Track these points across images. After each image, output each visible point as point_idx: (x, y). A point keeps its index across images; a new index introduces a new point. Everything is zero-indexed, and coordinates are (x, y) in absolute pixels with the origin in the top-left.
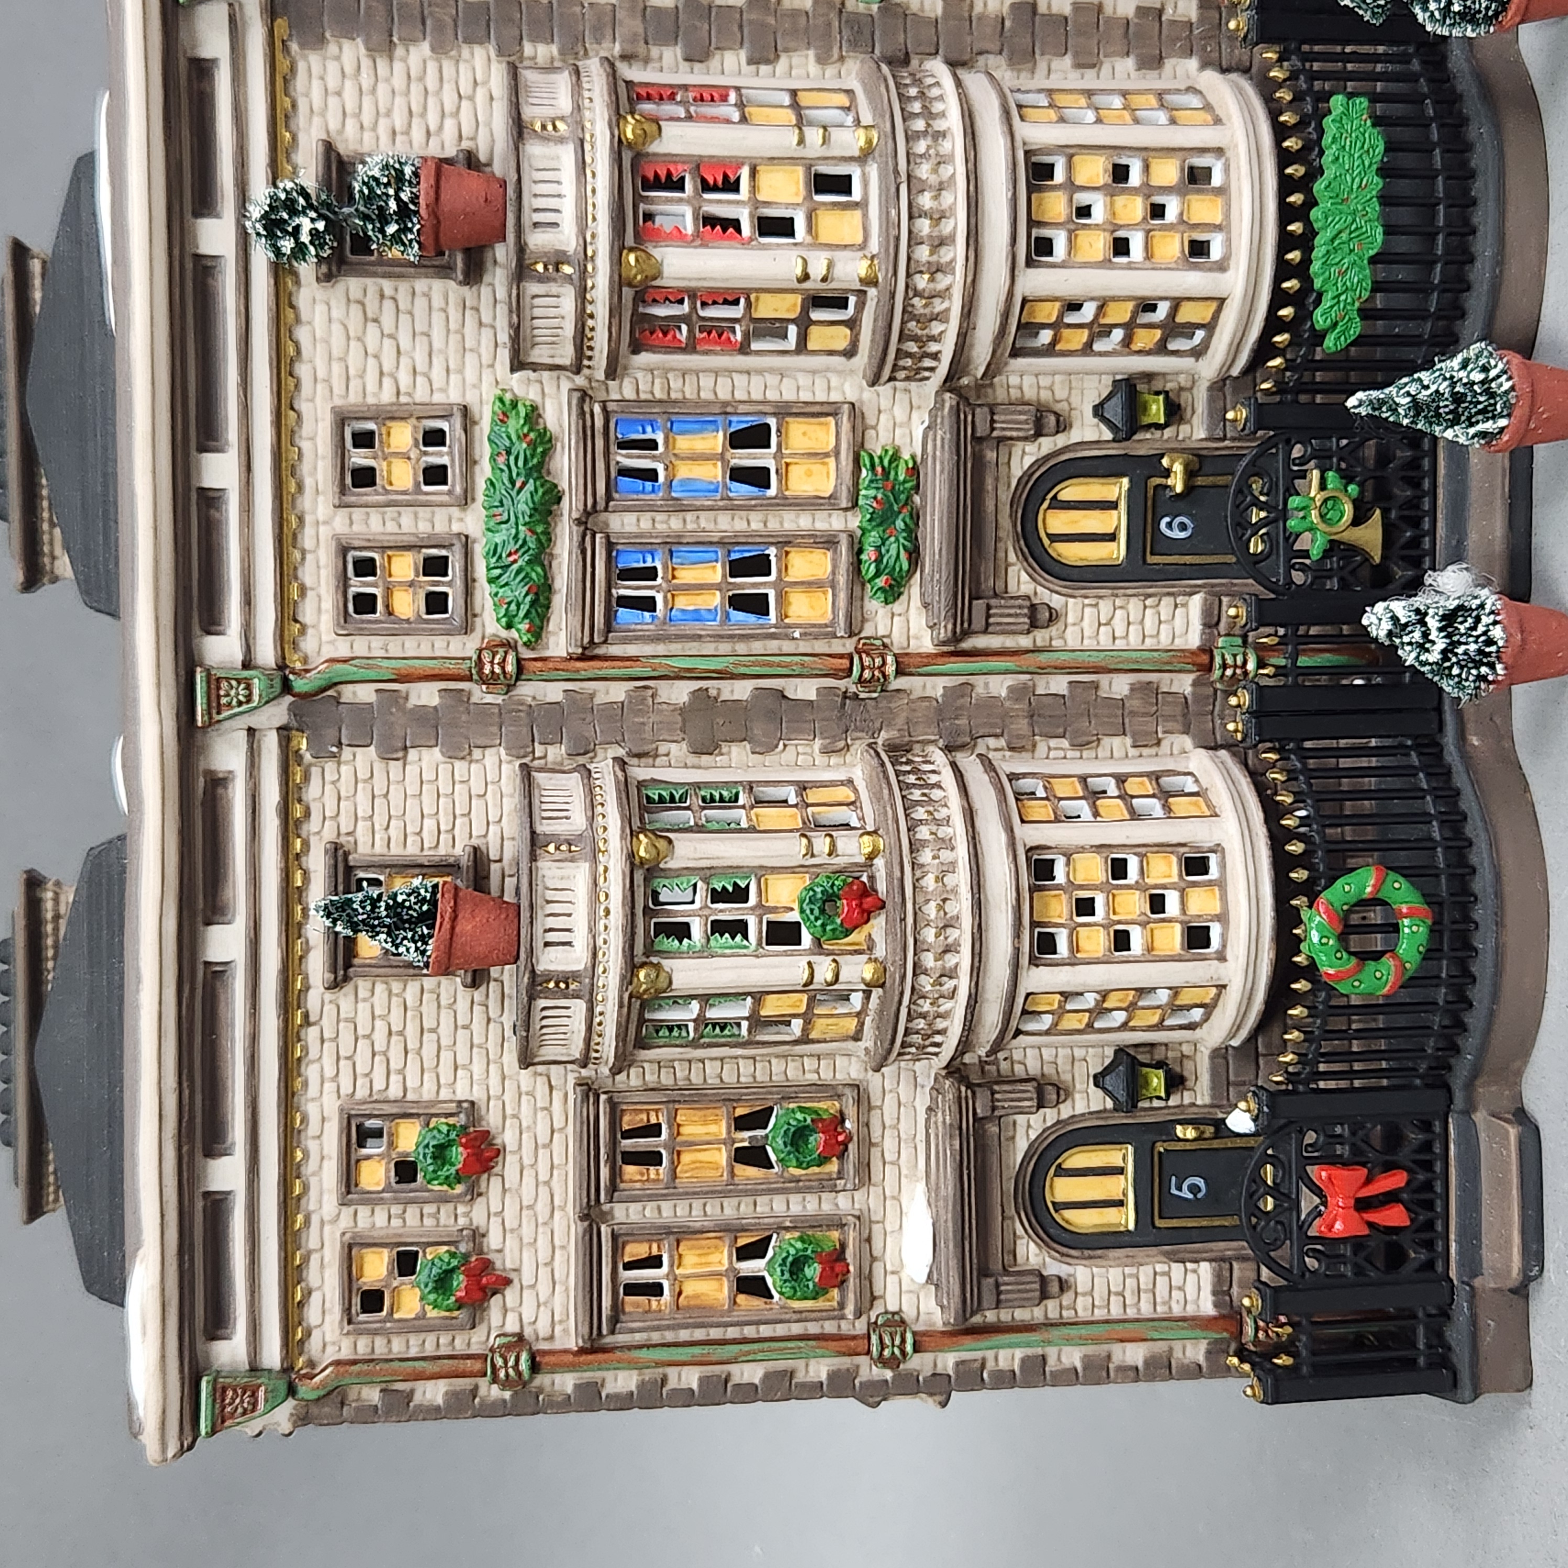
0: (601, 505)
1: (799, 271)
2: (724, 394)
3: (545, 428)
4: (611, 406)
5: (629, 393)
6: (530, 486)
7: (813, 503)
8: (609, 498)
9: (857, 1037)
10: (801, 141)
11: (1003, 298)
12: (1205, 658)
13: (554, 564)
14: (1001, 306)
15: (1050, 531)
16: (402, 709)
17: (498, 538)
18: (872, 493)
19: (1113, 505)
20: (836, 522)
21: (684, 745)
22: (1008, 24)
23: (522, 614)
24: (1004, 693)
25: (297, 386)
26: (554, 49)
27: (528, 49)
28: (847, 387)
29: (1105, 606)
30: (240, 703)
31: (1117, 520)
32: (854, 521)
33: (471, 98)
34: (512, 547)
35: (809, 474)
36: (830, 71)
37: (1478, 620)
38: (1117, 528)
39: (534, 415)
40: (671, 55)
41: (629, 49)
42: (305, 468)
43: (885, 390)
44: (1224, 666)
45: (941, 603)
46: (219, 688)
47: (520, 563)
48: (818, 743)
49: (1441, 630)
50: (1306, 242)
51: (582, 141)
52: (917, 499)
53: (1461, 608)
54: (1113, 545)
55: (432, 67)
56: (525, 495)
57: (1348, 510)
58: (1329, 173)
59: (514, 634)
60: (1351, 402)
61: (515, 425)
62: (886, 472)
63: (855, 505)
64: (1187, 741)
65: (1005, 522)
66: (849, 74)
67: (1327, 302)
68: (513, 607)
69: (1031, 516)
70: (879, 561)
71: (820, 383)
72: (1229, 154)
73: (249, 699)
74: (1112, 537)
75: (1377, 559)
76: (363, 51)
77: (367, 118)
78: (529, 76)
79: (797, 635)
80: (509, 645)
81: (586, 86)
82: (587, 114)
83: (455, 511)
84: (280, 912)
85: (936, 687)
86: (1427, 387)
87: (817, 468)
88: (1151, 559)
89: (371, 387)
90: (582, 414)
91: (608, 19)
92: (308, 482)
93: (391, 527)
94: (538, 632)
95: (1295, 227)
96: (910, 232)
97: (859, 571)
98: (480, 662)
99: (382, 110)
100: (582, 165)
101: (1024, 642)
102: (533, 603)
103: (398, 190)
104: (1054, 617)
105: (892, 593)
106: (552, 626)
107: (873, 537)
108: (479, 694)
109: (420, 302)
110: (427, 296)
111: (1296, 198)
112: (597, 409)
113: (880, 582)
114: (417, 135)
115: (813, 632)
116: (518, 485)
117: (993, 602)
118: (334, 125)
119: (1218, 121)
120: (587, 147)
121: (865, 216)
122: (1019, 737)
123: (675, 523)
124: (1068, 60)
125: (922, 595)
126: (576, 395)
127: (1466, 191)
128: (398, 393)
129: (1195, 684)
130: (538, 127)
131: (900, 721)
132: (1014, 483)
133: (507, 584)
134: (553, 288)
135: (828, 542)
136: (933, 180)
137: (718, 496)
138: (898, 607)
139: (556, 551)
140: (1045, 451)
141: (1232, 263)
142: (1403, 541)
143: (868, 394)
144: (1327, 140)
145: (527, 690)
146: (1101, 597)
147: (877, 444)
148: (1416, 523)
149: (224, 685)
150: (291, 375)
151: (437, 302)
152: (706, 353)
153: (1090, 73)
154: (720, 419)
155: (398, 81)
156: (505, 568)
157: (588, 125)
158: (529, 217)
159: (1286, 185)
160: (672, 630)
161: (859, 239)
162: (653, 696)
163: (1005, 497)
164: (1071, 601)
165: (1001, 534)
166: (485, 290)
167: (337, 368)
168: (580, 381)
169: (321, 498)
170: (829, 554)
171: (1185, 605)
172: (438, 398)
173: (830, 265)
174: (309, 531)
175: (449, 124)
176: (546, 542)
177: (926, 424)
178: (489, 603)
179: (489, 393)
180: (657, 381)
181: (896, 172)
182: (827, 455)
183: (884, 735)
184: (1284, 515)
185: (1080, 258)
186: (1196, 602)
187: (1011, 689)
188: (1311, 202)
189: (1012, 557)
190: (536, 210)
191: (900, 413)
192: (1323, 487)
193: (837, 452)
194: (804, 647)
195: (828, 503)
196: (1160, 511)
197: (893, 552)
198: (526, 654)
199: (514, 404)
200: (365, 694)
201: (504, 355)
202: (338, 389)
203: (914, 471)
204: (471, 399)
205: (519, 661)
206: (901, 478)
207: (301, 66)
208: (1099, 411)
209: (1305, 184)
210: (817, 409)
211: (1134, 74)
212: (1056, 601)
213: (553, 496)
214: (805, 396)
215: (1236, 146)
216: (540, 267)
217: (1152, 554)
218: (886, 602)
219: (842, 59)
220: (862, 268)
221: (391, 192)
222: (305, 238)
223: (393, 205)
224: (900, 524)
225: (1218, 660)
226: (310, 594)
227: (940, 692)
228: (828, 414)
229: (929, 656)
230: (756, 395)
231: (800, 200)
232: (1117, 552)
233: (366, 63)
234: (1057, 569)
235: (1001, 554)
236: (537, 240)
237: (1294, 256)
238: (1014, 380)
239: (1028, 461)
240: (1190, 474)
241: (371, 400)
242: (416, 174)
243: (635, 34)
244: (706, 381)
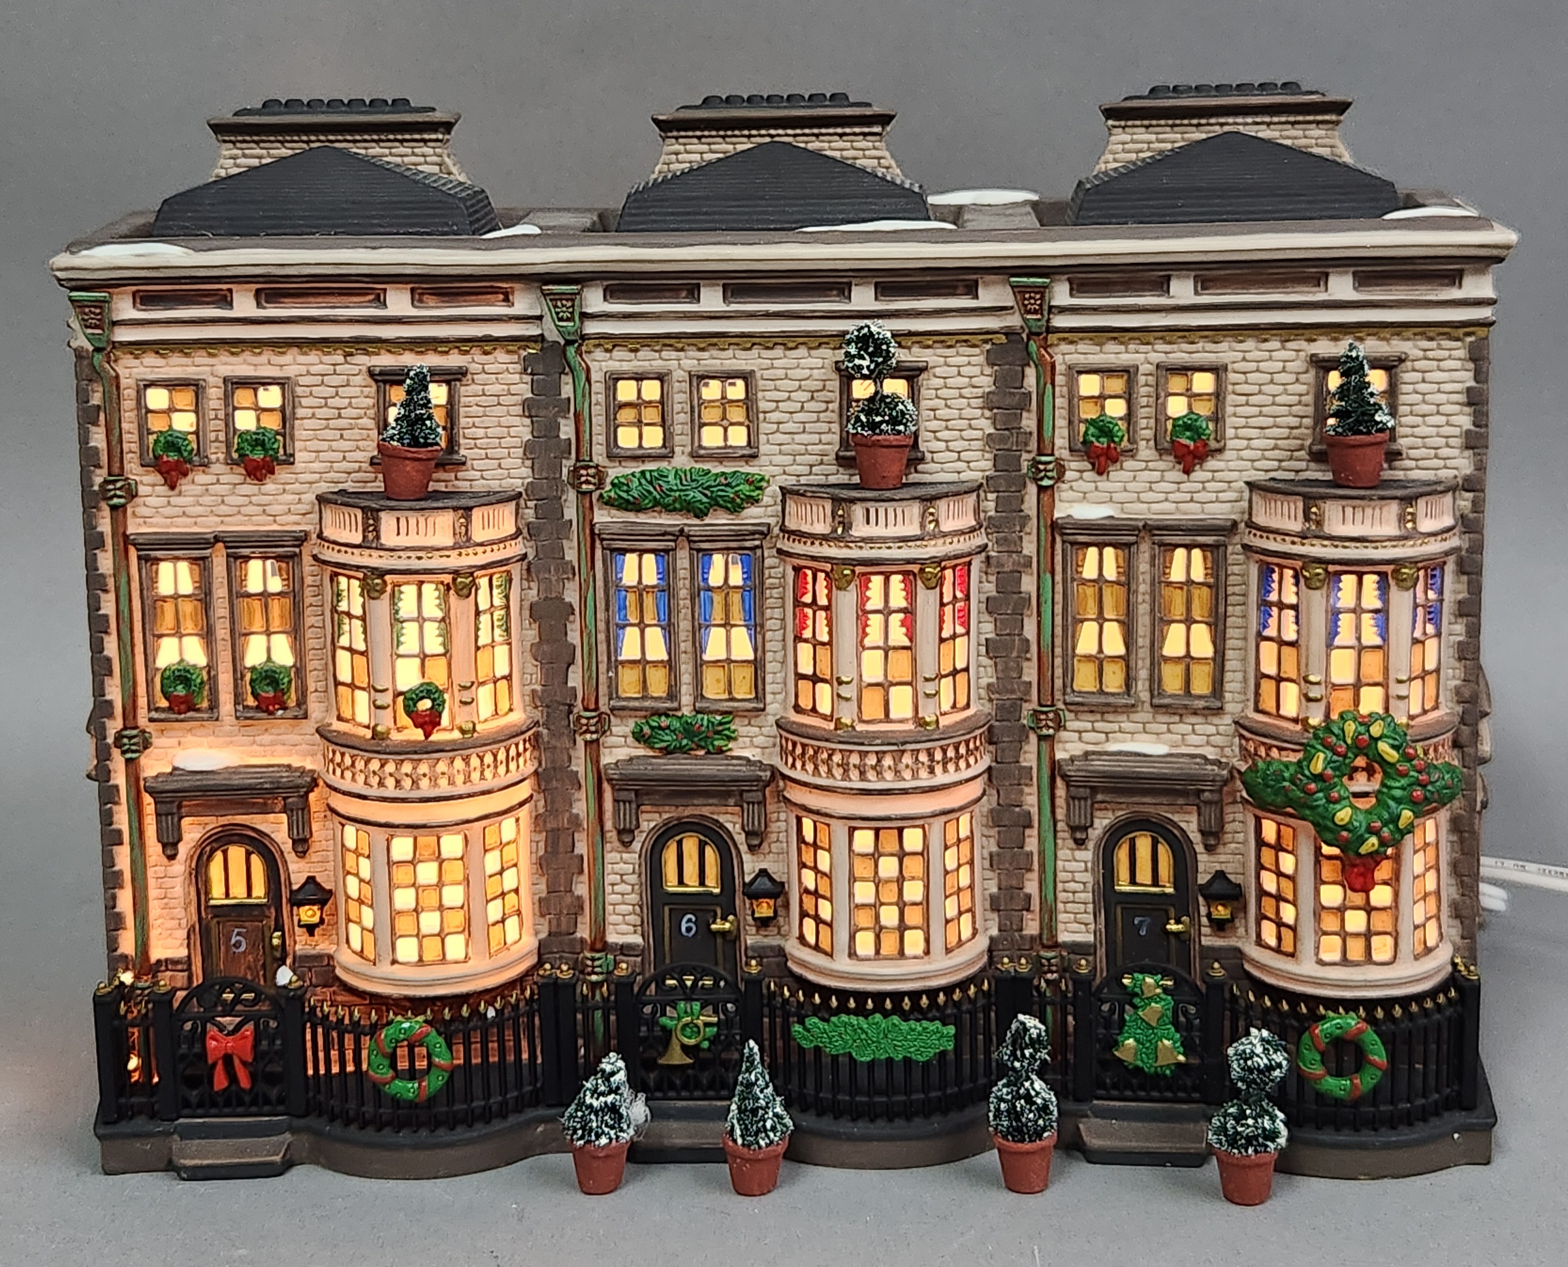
0: (696, 546)
1: (844, 679)
2: (769, 624)
3: (744, 508)
4: (759, 552)
5: (768, 562)
6: (705, 500)
7: (698, 683)
8: (699, 550)
9: (340, 718)
10: (927, 680)
11: (828, 811)
12: (599, 945)
13: (655, 514)
14: (824, 810)
15: (684, 842)
16: (556, 416)
17: (671, 478)
18: (705, 723)
19: (702, 883)
20: (686, 699)
21: (536, 599)
22: (1017, 809)
23: (622, 494)
24: (575, 811)
25: (768, 348)
26: (992, 513)
27: (991, 496)
28: (776, 705)
29: (633, 879)
30: (557, 313)
31: (692, 885)
32: (686, 711)
33: (959, 459)
34: (665, 487)
35: (718, 681)
36: (983, 693)
37: (612, 1127)
38: (687, 886)
39: (755, 501)
40: (990, 588)
41: (993, 561)
42: (715, 353)
43: (774, 730)
44: (593, 960)
45: (631, 770)
46: (567, 300)
47: (655, 493)
48: (539, 688)
49: (606, 1103)
50: (860, 1011)
51: (923, 539)
52: (702, 753)
53: (621, 1116)
54: (676, 883)
55: (978, 434)
56: (700, 497)
57: (692, 1042)
58: (904, 1026)
59: (608, 487)
60: (752, 1043)
61: (745, 488)
62: (718, 733)
63: (698, 712)
64: (543, 935)
65: (689, 811)
66: (983, 705)
67: (821, 1025)
68: (625, 488)
69: (695, 828)
70: (660, 728)
71: (777, 688)
72: (926, 958)
73: (561, 319)
74: (681, 882)
75: (661, 1061)
76: (987, 390)
77: (943, 393)
78: (971, 499)
79: (611, 674)
80: (600, 485)
81: (962, 539)
82: (941, 541)
83: (688, 449)
84: (420, 338)
85: (579, 764)
86: (762, 1091)
87: (722, 686)
88: (667, 909)
89: (768, 395)
90: (753, 533)
91: (1012, 548)
92: (706, 355)
93: (677, 407)
94: (609, 503)
95: (870, 1004)
96: (868, 752)
97: (653, 715)
98: (587, 467)
99: (949, 402)
100: (905, 540)
101: (609, 825)
102: (627, 501)
103: (887, 423)
104: (626, 845)
105: (639, 736)
106: (614, 512)
107: (676, 724)
108: (568, 464)
109: (824, 427)
110: (830, 431)
111: (888, 1004)
112: (757, 543)
113: (646, 730)
114: (934, 425)
115: (613, 685)
116: (706, 492)
117: (634, 806)
118: (938, 371)
119: (948, 951)
120: (919, 543)
121: (880, 721)
122: (545, 822)
123: (683, 593)
124: (995, 849)
125: (638, 757)
126: (765, 529)
127: (898, 1115)
128: (765, 412)
129: (582, 940)
130: (932, 510)
131: (553, 742)
132: (715, 817)
133: (640, 484)
134: (829, 519)
135: (673, 694)
136: (901, 767)
137: (702, 622)
138: (630, 740)
139: (663, 515)
140: (736, 837)
141: (854, 962)
142: (673, 1078)
143: (771, 720)
144: (925, 1023)
145: (571, 495)
146: (640, 875)
147: (737, 725)
148: (685, 1087)
149: (569, 304)
150: (776, 344)
151: (825, 438)
152: (794, 613)
153: (987, 864)
154: (752, 622)
155: (968, 413)
156: (651, 483)
157: (933, 542)
158: (872, 507)
159: (897, 997)
160: (612, 592)
161: (865, 718)
162: (568, 579)
163: (705, 811)
164: (637, 856)
165: (680, 809)
166: (834, 468)
167: (781, 373)
168: (776, 530)
169: (695, 362)
170: (664, 695)
171: (635, 932)
172: (763, 438)
173: (847, 699)
174: (674, 354)
175: (942, 445)
176: (669, 509)
177: (752, 758)
178: (629, 471)
179: (767, 471)
180: (777, 581)
181: (904, 743)
182: (730, 693)
183: (545, 731)
184: (689, 999)
185: (857, 861)
186: (637, 939)
187: (577, 816)
188: (886, 1014)
189: (665, 816)
190: (877, 511)
191: (760, 740)
192: (707, 1025)
193: (733, 699)
194: (603, 678)
195: (699, 695)
196: (699, 914)
197: (666, 738)
198: (595, 496)
199: (760, 488)
200: (567, 390)
201: (790, 481)
202: (767, 374)
203: (720, 751)
204: (763, 460)
205: (591, 493)
206: (716, 743)
207: (977, 351)
208: (763, 873)
209: (897, 1009)
210: (760, 687)
211: (987, 893)
212: (637, 846)
213: (700, 514)
214: (769, 678)
215: (930, 963)
216: (840, 512)
217: (670, 910)
218: (633, 733)
219: (991, 700)
220: (846, 720)
221: (887, 418)
222: (857, 362)
223: (878, 419)
224: (685, 742)
225: (597, 955)
226: (633, 355)
227: (575, 769)
228: (757, 693)
229: (598, 762)
230: (768, 646)
231: (890, 678)
232: (671, 885)
233: (979, 392)
234: (659, 845)
235: (667, 808)
236: (858, 511)
237: (852, 1004)
238: (783, 816)
239: (729, 826)
240: (723, 933)
241: (760, 395)
242: (899, 432)
243: (1003, 565)
244: (777, 613)
